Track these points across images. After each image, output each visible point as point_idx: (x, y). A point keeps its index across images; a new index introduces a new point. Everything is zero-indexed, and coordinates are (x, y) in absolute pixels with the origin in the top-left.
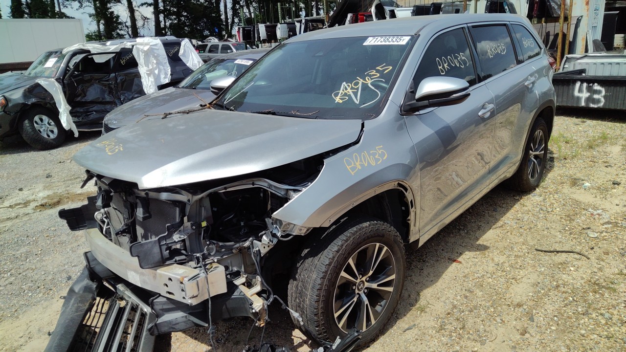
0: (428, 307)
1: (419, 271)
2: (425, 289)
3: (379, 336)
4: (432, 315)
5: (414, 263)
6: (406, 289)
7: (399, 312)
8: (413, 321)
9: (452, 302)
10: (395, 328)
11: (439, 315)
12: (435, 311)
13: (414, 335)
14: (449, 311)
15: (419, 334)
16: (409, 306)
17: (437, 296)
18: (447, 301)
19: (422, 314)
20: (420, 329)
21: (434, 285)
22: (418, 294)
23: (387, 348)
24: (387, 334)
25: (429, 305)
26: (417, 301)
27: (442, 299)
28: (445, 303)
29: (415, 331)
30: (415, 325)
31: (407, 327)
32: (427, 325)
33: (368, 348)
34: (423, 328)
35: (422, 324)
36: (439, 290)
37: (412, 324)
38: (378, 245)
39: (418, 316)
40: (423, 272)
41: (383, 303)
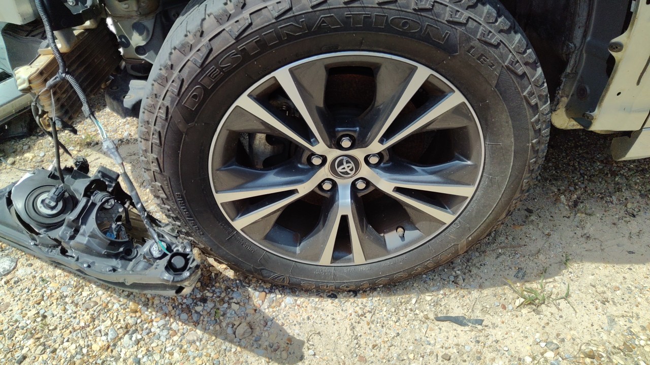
0: (557, 306)
1: (622, 213)
2: (593, 260)
3: (375, 289)
4: (548, 329)
5: (627, 194)
6: (549, 235)
7: (474, 271)
8: (484, 310)
9: (631, 333)
10: (428, 298)
11: (563, 340)
12: (564, 324)
13: (452, 341)
14: (601, 349)
15: (467, 348)
16: (513, 272)
17: (609, 295)
18: (622, 322)
19: (525, 311)
20: (482, 339)
21: (628, 266)
22: (565, 262)
23: (366, 327)
24: (396, 299)
25: (563, 303)
26: (544, 273)
27: (612, 309)
28: (612, 321)
29: (464, 335)
30: (480, 322)
31: (457, 312)
32: (507, 342)
33: (330, 300)
34: (489, 342)
35: (498, 334)
36: (629, 283)
37: (478, 314)
38: (422, 74)
39: (510, 307)
40: (627, 222)
41: (410, 234)
